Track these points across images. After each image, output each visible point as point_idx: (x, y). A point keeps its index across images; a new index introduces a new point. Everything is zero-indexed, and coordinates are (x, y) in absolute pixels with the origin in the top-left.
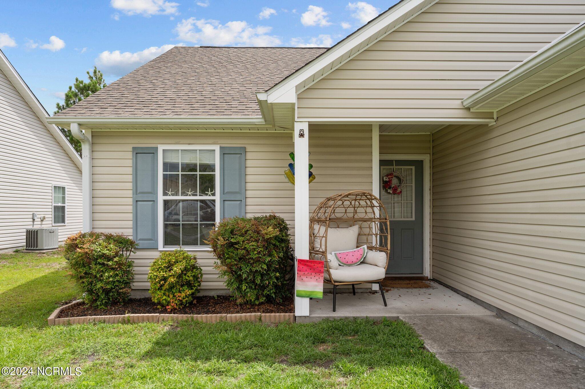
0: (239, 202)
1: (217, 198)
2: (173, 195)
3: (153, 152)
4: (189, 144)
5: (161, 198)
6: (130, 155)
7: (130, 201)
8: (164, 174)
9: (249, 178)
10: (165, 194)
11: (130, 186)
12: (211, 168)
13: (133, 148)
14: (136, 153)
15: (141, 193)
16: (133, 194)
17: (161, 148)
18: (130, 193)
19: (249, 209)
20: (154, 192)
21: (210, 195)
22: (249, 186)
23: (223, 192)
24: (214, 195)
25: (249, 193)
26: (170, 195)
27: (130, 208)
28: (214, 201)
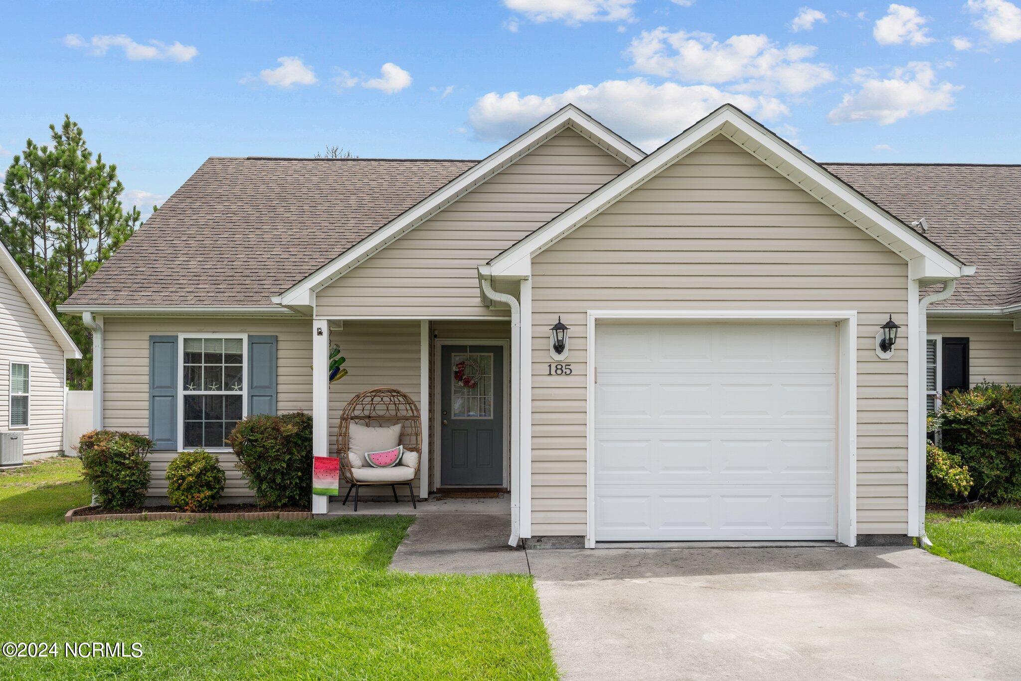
0: (269, 398)
1: (245, 393)
2: (194, 389)
3: (174, 340)
4: (214, 332)
5: (181, 393)
6: (146, 344)
7: (146, 396)
8: (185, 367)
9: (281, 371)
10: (185, 388)
11: (146, 379)
12: (238, 358)
13: (150, 336)
14: (154, 343)
15: (158, 387)
16: (150, 388)
17: (181, 337)
18: (146, 388)
19: (281, 405)
20: (174, 386)
21: (236, 390)
22: (281, 379)
23: (251, 386)
24: (241, 389)
25: (281, 388)
26: (191, 390)
27: (146, 405)
28: (241, 396)
